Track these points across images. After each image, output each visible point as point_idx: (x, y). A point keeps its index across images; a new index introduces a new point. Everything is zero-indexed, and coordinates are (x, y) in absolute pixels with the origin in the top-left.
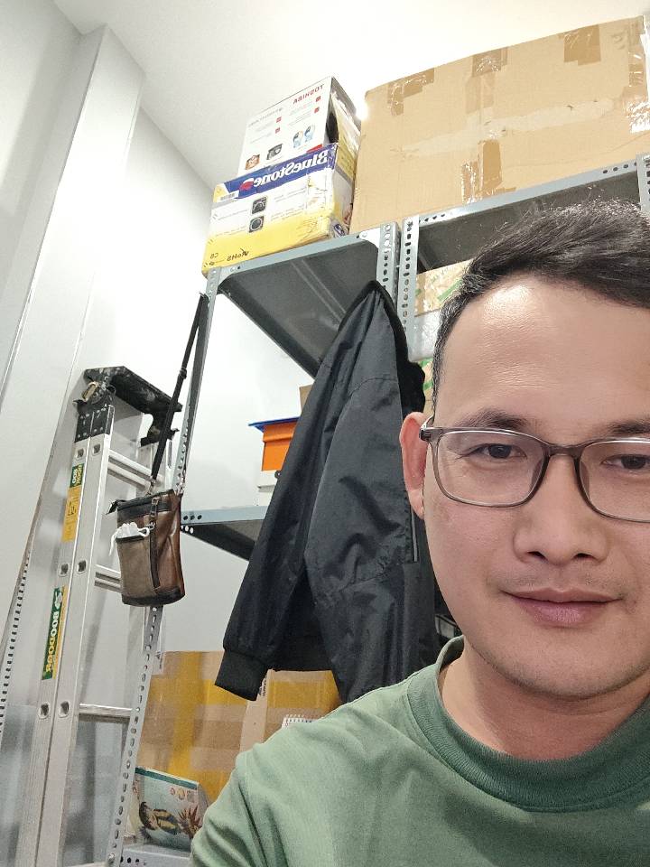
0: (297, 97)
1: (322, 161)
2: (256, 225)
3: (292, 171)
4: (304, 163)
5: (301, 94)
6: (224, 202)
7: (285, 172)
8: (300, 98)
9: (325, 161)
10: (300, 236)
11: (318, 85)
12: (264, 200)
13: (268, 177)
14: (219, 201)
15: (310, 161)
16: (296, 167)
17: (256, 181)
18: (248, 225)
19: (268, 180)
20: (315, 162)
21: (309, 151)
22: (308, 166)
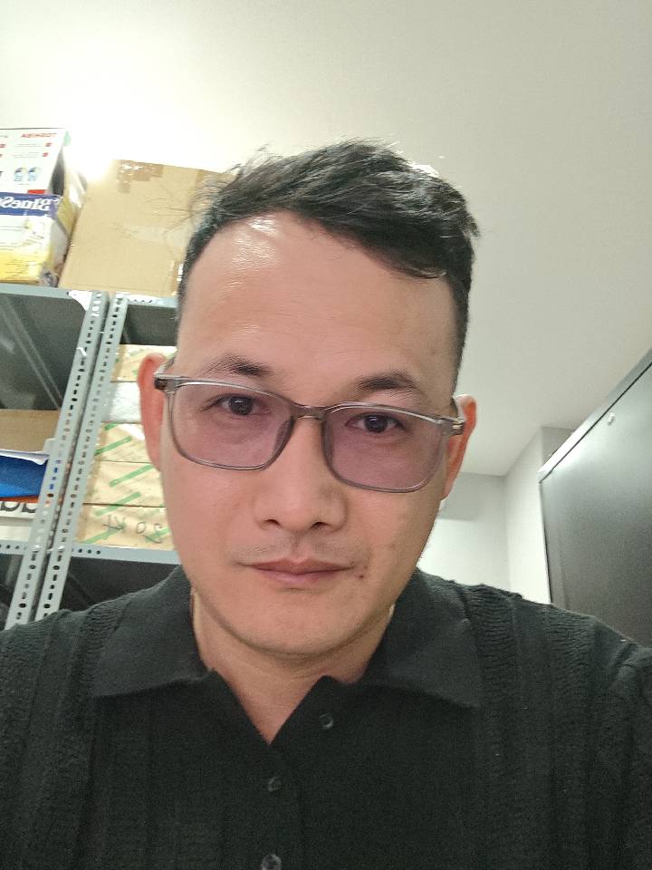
0: (26, 132)
1: (43, 207)
3: (10, 206)
4: (24, 202)
5: (31, 131)
7: (2, 203)
8: (29, 136)
9: (47, 209)
11: (51, 131)
15: (30, 203)
16: (14, 203)
20: (35, 205)
21: (30, 191)
22: (28, 207)
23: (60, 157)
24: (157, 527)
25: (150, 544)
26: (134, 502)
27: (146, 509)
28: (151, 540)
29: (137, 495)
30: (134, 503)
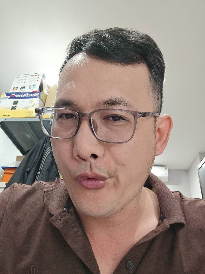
0: (32, 75)
1: (37, 96)
2: (14, 108)
3: (28, 96)
4: (32, 95)
5: (33, 75)
6: (4, 98)
7: (25, 95)
8: (33, 76)
9: (38, 96)
10: (27, 115)
11: (39, 74)
12: (18, 102)
13: (20, 95)
14: (2, 97)
15: (33, 95)
16: (29, 95)
17: (16, 95)
18: (11, 108)
19: (20, 96)
20: (35, 95)
21: (33, 91)
22: (33, 96)
23: (42, 81)
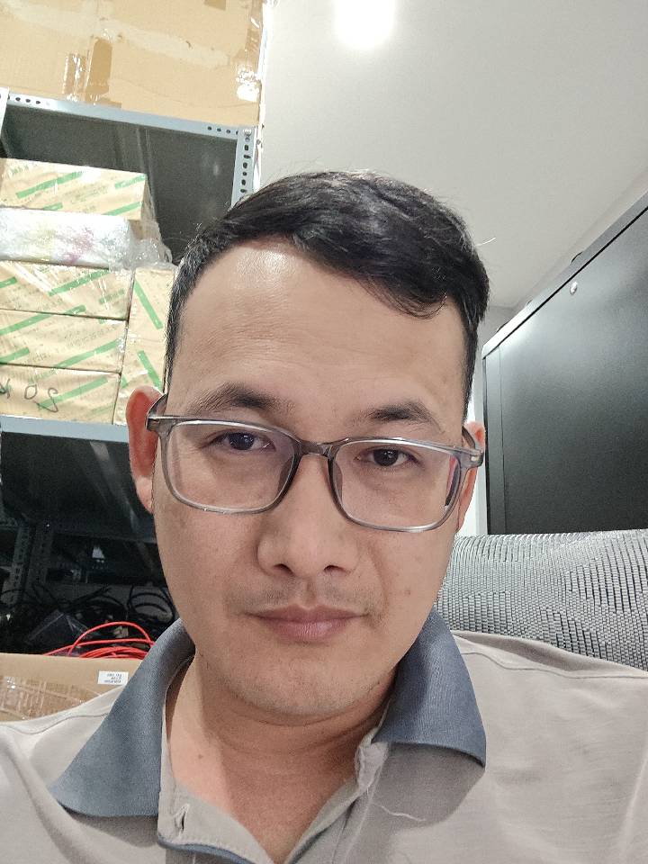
24: (52, 392)
25: (44, 412)
26: (22, 360)
27: (37, 371)
28: (44, 408)
29: (26, 351)
30: (23, 362)
